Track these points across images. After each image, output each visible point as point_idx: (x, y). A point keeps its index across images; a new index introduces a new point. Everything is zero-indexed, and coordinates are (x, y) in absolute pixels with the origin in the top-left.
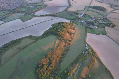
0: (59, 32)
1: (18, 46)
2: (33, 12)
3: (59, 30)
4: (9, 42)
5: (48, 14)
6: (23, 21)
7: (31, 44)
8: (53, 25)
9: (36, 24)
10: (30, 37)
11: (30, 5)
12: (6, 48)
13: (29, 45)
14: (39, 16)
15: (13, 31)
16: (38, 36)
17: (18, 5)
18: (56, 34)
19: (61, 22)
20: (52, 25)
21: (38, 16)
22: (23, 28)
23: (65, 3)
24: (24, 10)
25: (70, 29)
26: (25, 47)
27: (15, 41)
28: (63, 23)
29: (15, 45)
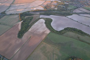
1: (79, 36)
4: (78, 29)
12: (74, 30)
13: (86, 43)
15: (88, 26)
26: (82, 41)
29: (79, 34)
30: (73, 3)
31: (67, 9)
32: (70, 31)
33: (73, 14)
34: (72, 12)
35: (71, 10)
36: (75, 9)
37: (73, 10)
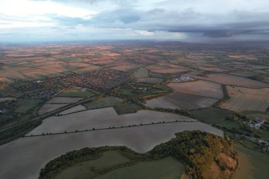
0: (192, 154)
1: (92, 163)
2: (142, 100)
3: (192, 151)
4: (79, 149)
5: (173, 108)
6: (119, 113)
7: (119, 166)
8: (180, 134)
9: (141, 125)
10: (123, 149)
11: (140, 86)
12: (70, 159)
13: (115, 168)
14: (152, 110)
15: (94, 129)
16: (141, 152)
17: (118, 84)
18: (182, 158)
19: (201, 133)
20: (176, 134)
21: (150, 109)
22: (114, 128)
23: (215, 90)
24: (126, 92)
25: (222, 154)
26: (105, 171)
27: (90, 149)
28: (204, 134)
29: (88, 160)
30: (28, 92)
31: (18, 114)
32: (63, 169)
33: (44, 121)
34: (38, 116)
35: (29, 112)
36: (41, 105)
37: (38, 110)
